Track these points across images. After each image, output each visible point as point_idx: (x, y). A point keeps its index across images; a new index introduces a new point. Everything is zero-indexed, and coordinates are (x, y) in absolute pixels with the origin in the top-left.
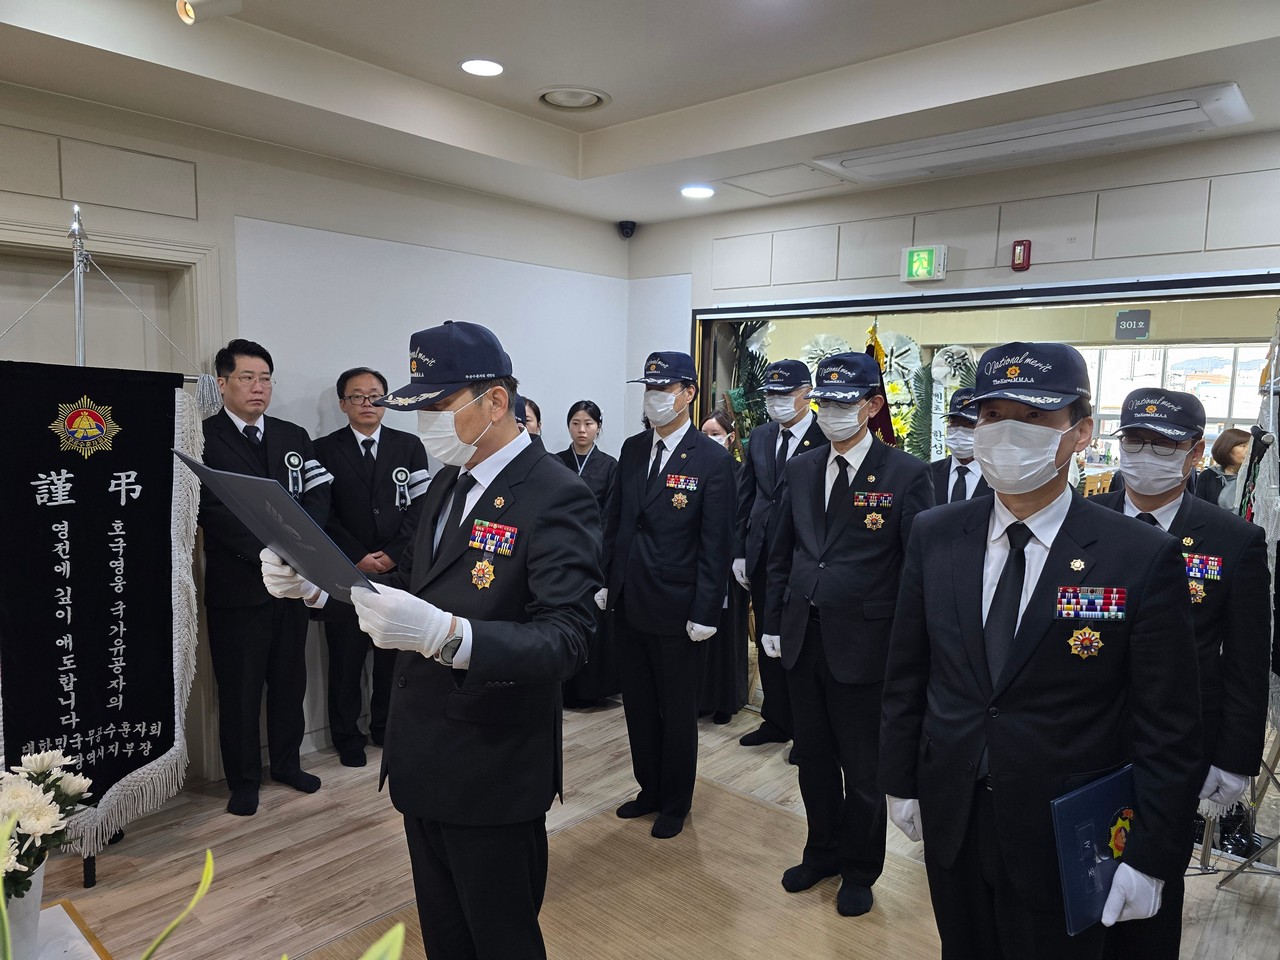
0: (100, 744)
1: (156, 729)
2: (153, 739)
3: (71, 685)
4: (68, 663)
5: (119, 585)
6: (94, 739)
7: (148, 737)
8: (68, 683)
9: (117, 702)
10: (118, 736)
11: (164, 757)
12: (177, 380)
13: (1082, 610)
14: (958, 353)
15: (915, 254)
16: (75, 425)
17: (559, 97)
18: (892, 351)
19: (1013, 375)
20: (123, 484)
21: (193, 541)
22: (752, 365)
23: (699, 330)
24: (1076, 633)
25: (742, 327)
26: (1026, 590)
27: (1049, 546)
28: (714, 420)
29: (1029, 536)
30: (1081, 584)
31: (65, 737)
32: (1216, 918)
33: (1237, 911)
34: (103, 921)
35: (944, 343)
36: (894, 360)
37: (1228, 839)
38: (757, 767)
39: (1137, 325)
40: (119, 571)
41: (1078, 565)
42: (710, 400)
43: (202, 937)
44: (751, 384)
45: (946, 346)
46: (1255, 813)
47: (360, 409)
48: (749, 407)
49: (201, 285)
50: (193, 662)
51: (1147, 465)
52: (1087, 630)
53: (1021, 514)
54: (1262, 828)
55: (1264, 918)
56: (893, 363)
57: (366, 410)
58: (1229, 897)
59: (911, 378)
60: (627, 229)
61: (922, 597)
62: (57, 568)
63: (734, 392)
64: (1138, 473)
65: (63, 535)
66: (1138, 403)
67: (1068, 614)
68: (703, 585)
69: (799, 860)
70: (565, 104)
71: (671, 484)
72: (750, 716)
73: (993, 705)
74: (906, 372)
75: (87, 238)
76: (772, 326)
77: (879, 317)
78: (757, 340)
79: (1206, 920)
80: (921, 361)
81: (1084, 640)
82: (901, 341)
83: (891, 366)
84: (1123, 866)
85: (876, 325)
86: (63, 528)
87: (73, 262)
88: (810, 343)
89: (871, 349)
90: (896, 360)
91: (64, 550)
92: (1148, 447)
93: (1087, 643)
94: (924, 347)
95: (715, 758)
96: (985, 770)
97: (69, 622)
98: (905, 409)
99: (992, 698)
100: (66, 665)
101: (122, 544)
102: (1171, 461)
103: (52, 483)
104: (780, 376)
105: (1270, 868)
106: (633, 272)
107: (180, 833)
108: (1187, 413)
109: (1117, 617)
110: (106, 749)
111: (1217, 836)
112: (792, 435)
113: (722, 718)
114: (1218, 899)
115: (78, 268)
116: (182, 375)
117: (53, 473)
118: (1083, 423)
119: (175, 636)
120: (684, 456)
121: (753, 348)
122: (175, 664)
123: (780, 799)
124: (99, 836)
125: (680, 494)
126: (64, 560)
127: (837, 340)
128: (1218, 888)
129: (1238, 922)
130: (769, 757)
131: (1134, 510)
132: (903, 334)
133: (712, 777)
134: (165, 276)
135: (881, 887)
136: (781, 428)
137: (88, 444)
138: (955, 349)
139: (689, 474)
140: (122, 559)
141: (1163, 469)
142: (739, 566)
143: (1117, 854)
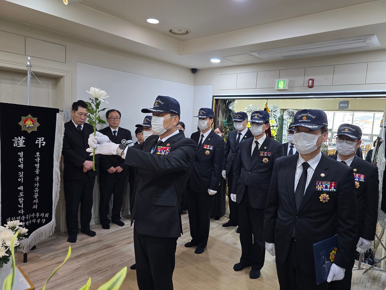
0: (30, 219)
1: (47, 215)
2: (46, 218)
3: (22, 201)
4: (21, 194)
5: (37, 172)
6: (28, 218)
7: (44, 217)
8: (21, 200)
9: (35, 207)
10: (35, 217)
11: (49, 224)
12: (57, 111)
13: (323, 188)
14: (291, 112)
15: (280, 82)
16: (26, 123)
17: (175, 31)
18: (272, 110)
19: (304, 119)
20: (40, 141)
21: (60, 159)
22: (230, 113)
23: (214, 102)
24: (322, 195)
25: (227, 101)
26: (307, 182)
27: (314, 169)
28: (218, 129)
29: (309, 166)
30: (324, 180)
31: (20, 217)
32: (362, 283)
33: (368, 281)
34: (29, 273)
35: (287, 108)
36: (272, 113)
37: (366, 260)
38: (227, 233)
39: (345, 105)
40: (38, 167)
41: (323, 175)
42: (217, 123)
43: (59, 279)
44: (229, 119)
45: (288, 109)
46: (375, 252)
47: (113, 122)
48: (228, 125)
49: (66, 83)
50: (58, 195)
51: (344, 146)
52: (325, 194)
53: (307, 159)
54: (377, 257)
55: (376, 283)
56: (272, 114)
57: (114, 122)
58: (366, 277)
59: (277, 118)
60: (194, 71)
61: (277, 183)
62: (19, 166)
63: (224, 121)
64: (342, 148)
65: (21, 156)
66: (343, 128)
67: (319, 189)
68: (213, 178)
69: (239, 261)
70: (177, 33)
71: (205, 148)
72: (226, 218)
73: (297, 215)
74: (276, 117)
75: (32, 67)
76: (236, 101)
77: (268, 100)
78: (232, 106)
79: (359, 283)
80: (280, 113)
81: (324, 197)
82: (275, 107)
83: (271, 115)
84: (334, 265)
85: (267, 102)
86: (21, 154)
87: (27, 74)
88: (247, 107)
89: (265, 109)
90: (273, 113)
91: (21, 161)
92: (345, 141)
93: (325, 198)
94: (281, 109)
95: (215, 230)
96: (294, 235)
97: (22, 182)
98: (275, 128)
99: (297, 214)
100: (21, 195)
101: (39, 159)
102: (351, 145)
103: (19, 140)
104: (239, 116)
105: (379, 269)
106: (195, 84)
107: (53, 247)
108: (357, 132)
109: (334, 191)
110: (32, 221)
111: (363, 259)
112: (241, 134)
113: (217, 218)
114: (363, 277)
115: (29, 76)
116: (59, 109)
117: (19, 137)
118: (325, 133)
119: (53, 187)
120: (209, 139)
121: (230, 108)
122: (53, 196)
123: (234, 243)
124: (29, 247)
125: (208, 151)
126: (21, 164)
127: (256, 106)
128: (363, 274)
129: (369, 284)
130: (231, 230)
131: (340, 160)
132: (275, 105)
133: (214, 236)
134: (55, 79)
135: (263, 270)
136: (238, 132)
137: (30, 129)
138: (290, 110)
139: (210, 145)
140: (39, 164)
141: (349, 148)
142: (224, 172)
143: (332, 261)
